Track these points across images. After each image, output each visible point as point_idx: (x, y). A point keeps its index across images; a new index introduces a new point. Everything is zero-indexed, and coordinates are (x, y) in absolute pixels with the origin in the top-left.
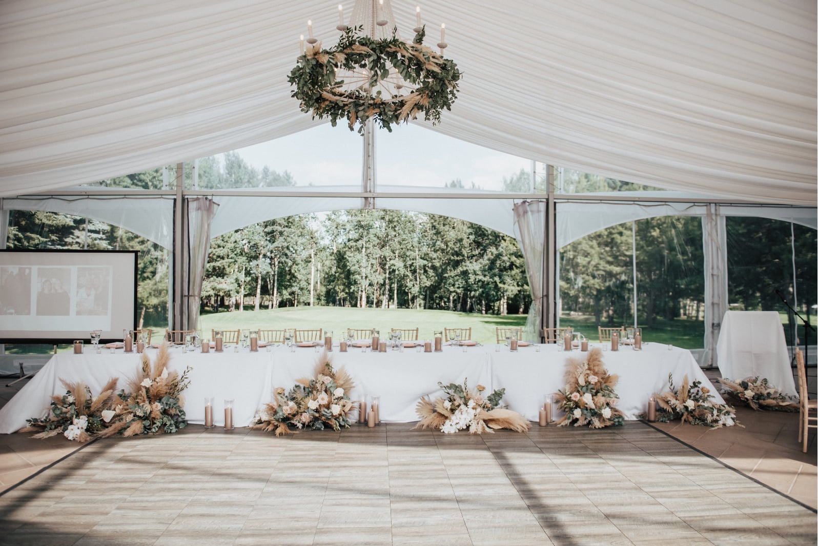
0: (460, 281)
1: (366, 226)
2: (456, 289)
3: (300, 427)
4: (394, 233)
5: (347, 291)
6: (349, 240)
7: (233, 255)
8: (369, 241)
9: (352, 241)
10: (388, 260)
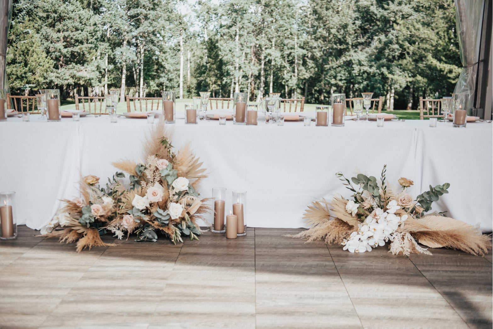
0: (343, 72)
1: (239, 10)
2: (338, 82)
3: (120, 237)
4: (271, 19)
5: (219, 83)
6: (221, 27)
7: (93, 40)
8: (243, 27)
9: (225, 27)
10: (263, 49)
